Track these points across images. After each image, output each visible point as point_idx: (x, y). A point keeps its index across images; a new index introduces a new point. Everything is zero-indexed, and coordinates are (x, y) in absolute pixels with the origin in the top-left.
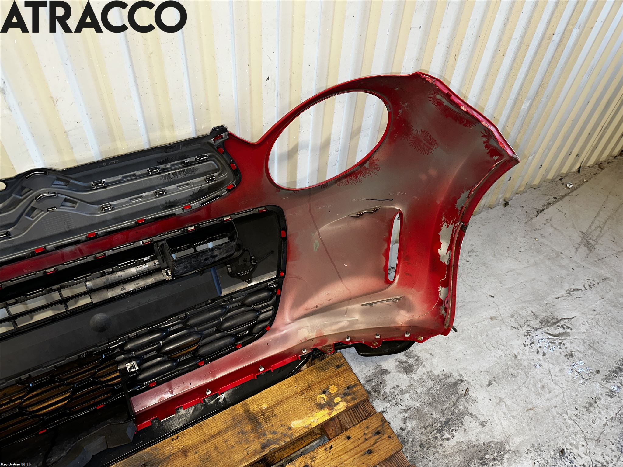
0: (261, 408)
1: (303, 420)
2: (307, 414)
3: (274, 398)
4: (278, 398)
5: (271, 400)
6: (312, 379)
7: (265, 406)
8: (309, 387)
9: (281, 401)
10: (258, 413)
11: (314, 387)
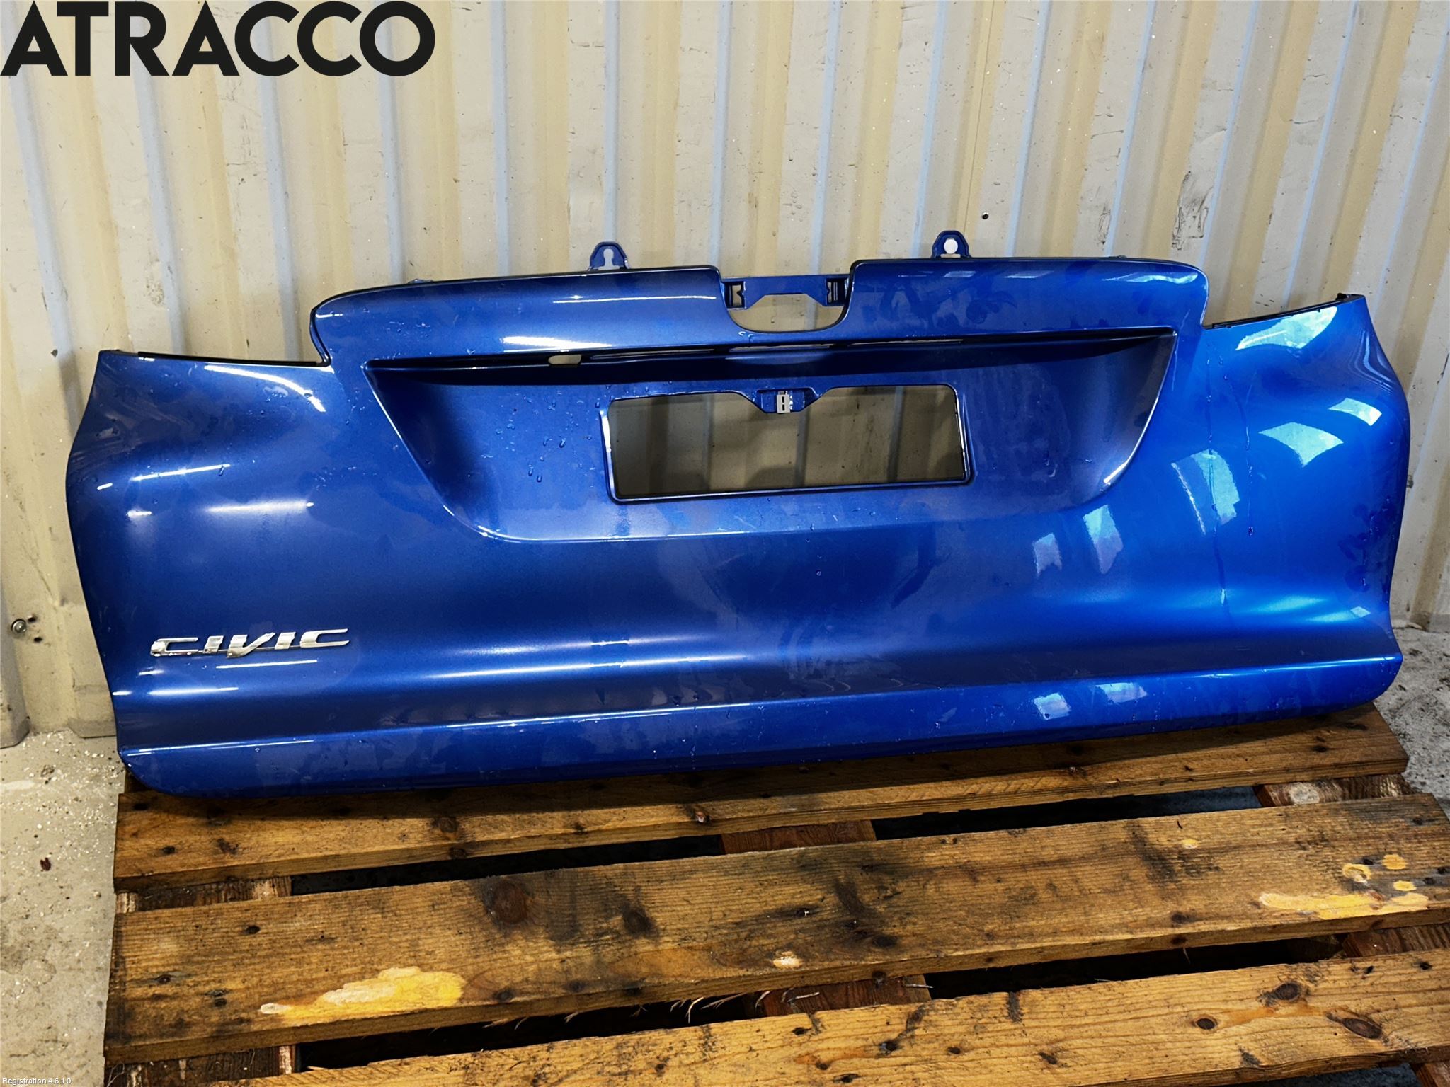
0: (1181, 845)
1: (1295, 899)
2: (1309, 890)
3: (1219, 836)
4: (1231, 838)
5: (1208, 837)
6: (1333, 826)
7: (1189, 844)
8: (1322, 840)
9: (1237, 847)
10: (1171, 851)
11: (1336, 844)
